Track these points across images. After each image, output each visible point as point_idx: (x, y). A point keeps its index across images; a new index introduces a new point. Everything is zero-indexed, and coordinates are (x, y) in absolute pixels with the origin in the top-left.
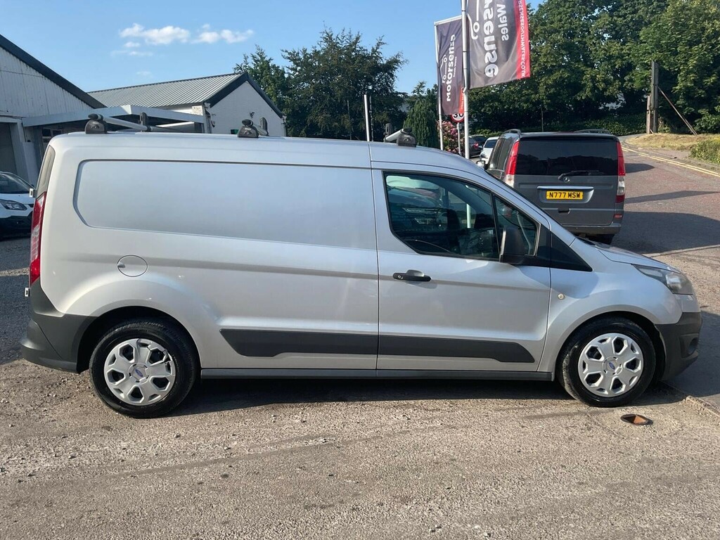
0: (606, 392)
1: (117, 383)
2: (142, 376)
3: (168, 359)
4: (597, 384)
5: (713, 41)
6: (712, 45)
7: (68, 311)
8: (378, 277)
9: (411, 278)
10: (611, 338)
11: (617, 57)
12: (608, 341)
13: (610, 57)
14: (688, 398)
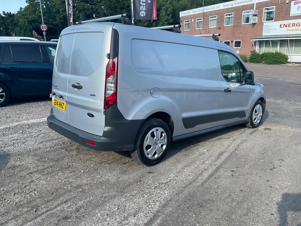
0: (256, 123)
1: (149, 150)
2: (157, 145)
3: (165, 135)
4: (255, 121)
5: (128, 9)
6: (128, 10)
7: (132, 118)
8: (221, 91)
9: (228, 91)
10: (258, 106)
11: (87, 10)
12: (258, 107)
13: (85, 9)
14: (264, 122)
